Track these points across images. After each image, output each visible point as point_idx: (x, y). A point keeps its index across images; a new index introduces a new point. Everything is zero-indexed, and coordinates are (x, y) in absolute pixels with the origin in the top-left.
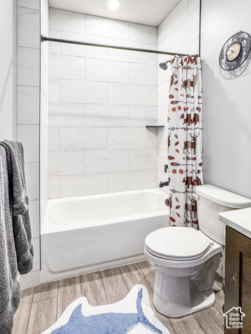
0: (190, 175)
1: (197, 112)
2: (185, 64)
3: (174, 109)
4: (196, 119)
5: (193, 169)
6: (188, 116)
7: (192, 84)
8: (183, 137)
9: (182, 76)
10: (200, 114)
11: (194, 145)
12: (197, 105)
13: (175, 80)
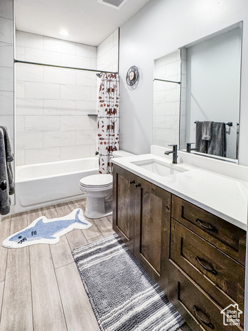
0: (111, 145)
1: (115, 107)
2: (109, 78)
3: (101, 106)
4: (115, 112)
5: (112, 141)
6: (110, 110)
7: (113, 90)
8: (107, 122)
9: (107, 85)
10: (118, 109)
11: (113, 127)
12: (115, 103)
13: (103, 87)
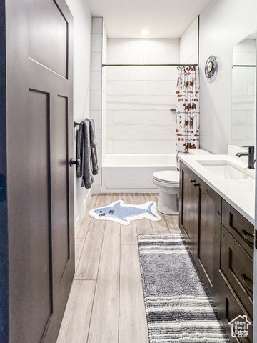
0: (189, 142)
1: (194, 102)
2: (187, 71)
3: (179, 100)
4: (194, 106)
5: (191, 138)
6: (189, 104)
7: (192, 84)
8: (185, 118)
9: (185, 79)
10: (197, 104)
11: (192, 123)
12: (194, 97)
13: (180, 81)
